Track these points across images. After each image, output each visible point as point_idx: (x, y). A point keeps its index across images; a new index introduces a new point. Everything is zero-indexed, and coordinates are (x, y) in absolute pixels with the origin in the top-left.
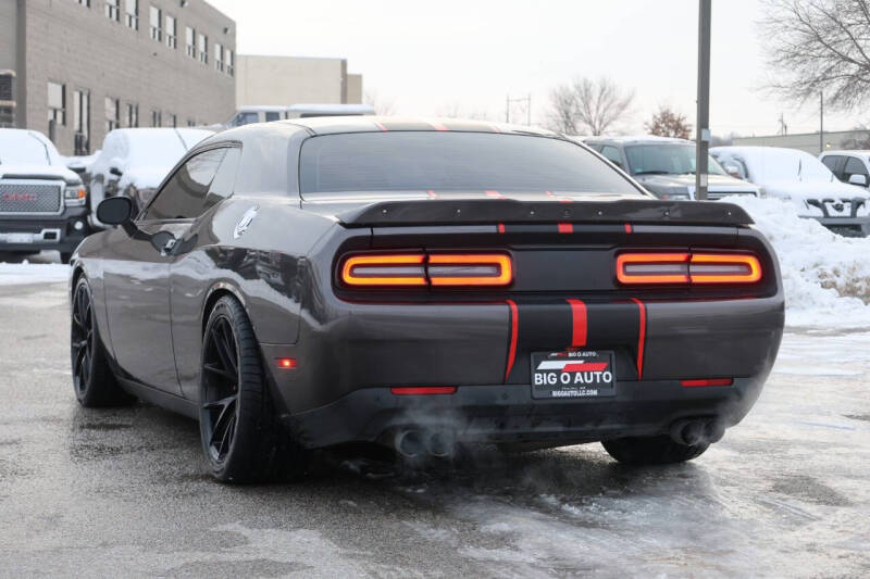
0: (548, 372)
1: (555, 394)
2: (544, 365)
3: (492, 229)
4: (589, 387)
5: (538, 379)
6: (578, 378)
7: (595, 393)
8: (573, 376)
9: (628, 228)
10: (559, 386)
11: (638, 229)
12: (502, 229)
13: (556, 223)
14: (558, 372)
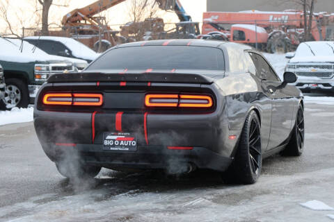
0: (110, 140)
1: (111, 149)
2: (109, 137)
3: (94, 84)
4: (126, 147)
5: (106, 143)
6: (122, 143)
7: (127, 149)
8: (120, 142)
9: (149, 84)
10: (114, 146)
11: (153, 84)
12: (98, 84)
13: (119, 82)
14: (114, 140)
